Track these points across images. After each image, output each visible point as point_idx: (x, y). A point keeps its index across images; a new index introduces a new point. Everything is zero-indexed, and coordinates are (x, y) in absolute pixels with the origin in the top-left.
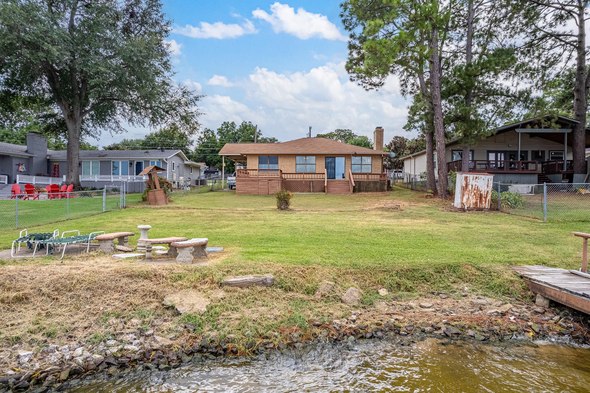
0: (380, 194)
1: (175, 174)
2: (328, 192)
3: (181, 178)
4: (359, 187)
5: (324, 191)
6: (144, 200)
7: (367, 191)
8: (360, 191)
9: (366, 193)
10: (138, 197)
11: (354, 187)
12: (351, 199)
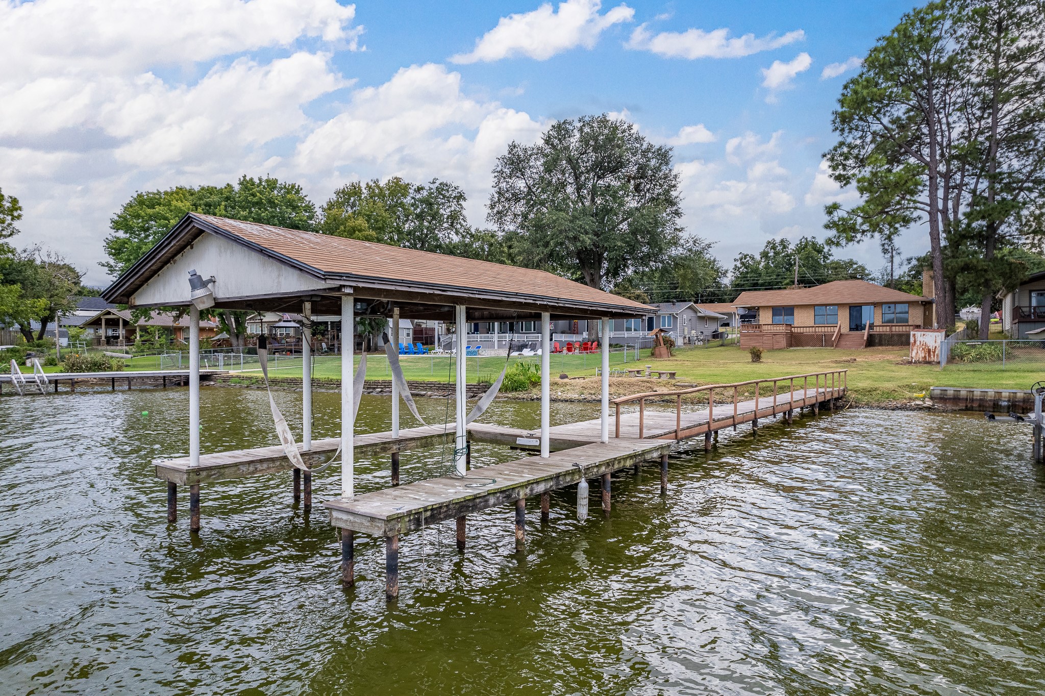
1: (686, 329)
2: (837, 347)
3: (693, 332)
4: (880, 341)
5: (833, 346)
6: (653, 354)
7: (881, 344)
10: (648, 351)
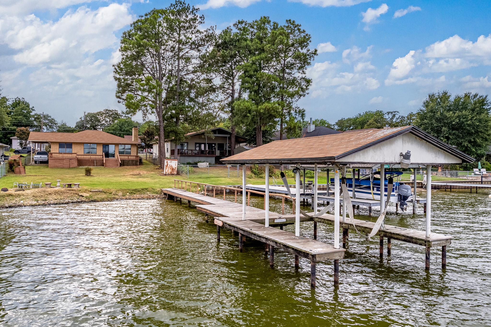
0: (135, 167)
2: (106, 166)
4: (124, 163)
5: (103, 166)
7: (128, 165)
8: (124, 165)
9: (127, 167)
11: (120, 163)
12: (119, 170)
